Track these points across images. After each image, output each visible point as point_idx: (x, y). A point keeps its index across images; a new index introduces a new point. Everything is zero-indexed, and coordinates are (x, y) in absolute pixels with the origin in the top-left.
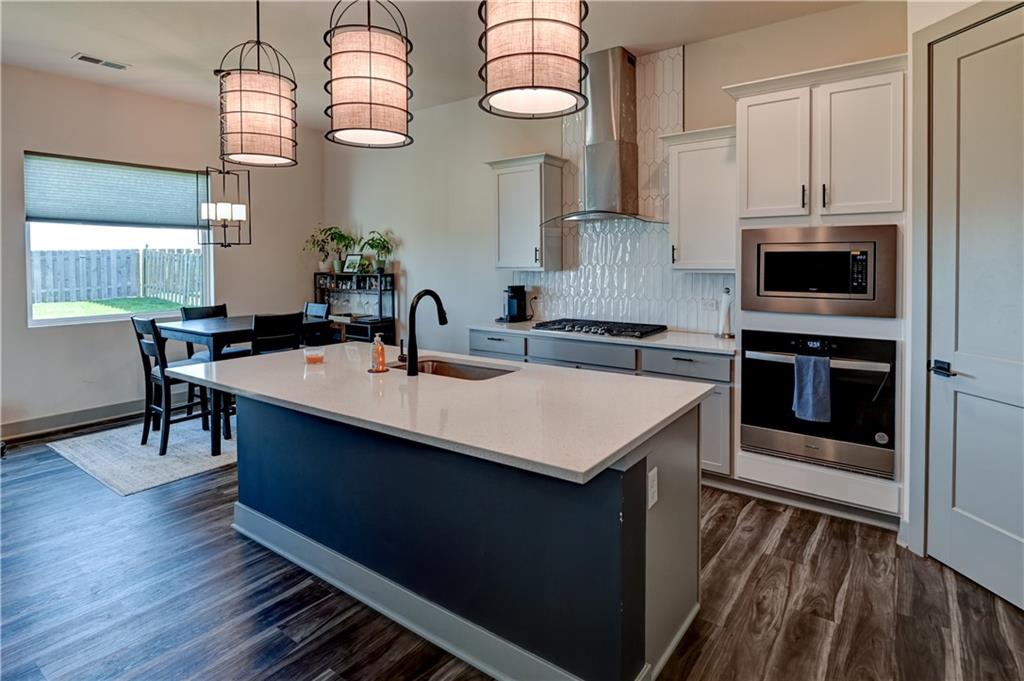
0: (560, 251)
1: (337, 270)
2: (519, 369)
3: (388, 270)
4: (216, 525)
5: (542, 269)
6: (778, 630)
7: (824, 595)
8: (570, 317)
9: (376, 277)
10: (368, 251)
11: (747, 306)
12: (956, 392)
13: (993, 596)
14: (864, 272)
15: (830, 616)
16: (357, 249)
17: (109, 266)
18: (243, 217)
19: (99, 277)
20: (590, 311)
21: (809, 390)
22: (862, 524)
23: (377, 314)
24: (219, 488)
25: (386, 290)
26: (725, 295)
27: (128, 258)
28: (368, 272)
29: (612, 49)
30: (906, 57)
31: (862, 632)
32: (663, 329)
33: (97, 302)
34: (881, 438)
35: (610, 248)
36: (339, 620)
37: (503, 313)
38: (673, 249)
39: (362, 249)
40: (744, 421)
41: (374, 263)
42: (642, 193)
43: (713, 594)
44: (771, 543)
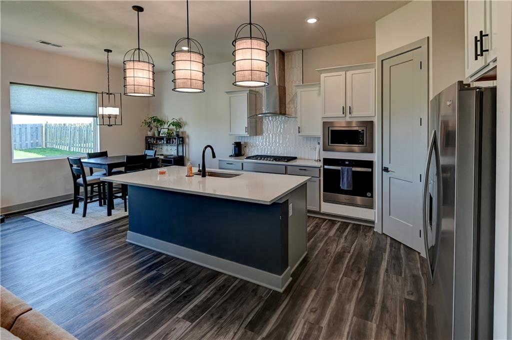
0: (255, 128)
1: (156, 135)
2: (242, 174)
3: (181, 136)
4: (118, 241)
5: (249, 135)
6: (332, 257)
7: (348, 247)
8: (260, 154)
9: (175, 139)
10: (171, 127)
11: (325, 149)
12: (390, 177)
13: (401, 243)
14: (363, 137)
15: (349, 252)
16: (166, 126)
17: (26, 132)
18: (118, 113)
19: (21, 137)
20: (267, 152)
21: (345, 179)
22: (363, 225)
23: (176, 154)
24: (115, 228)
25: (180, 144)
26: (318, 145)
27: (37, 128)
28: (171, 136)
29: (276, 50)
30: (375, 64)
31: (358, 256)
32: (295, 158)
33: (20, 150)
34: (369, 194)
35: (275, 127)
36: (179, 267)
37: (232, 153)
38: (299, 128)
39: (169, 126)
40: (324, 191)
41: (174, 132)
42: (287, 106)
43: (312, 249)
44: (332, 233)
